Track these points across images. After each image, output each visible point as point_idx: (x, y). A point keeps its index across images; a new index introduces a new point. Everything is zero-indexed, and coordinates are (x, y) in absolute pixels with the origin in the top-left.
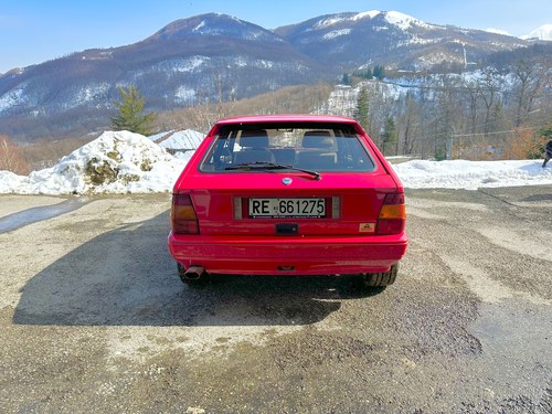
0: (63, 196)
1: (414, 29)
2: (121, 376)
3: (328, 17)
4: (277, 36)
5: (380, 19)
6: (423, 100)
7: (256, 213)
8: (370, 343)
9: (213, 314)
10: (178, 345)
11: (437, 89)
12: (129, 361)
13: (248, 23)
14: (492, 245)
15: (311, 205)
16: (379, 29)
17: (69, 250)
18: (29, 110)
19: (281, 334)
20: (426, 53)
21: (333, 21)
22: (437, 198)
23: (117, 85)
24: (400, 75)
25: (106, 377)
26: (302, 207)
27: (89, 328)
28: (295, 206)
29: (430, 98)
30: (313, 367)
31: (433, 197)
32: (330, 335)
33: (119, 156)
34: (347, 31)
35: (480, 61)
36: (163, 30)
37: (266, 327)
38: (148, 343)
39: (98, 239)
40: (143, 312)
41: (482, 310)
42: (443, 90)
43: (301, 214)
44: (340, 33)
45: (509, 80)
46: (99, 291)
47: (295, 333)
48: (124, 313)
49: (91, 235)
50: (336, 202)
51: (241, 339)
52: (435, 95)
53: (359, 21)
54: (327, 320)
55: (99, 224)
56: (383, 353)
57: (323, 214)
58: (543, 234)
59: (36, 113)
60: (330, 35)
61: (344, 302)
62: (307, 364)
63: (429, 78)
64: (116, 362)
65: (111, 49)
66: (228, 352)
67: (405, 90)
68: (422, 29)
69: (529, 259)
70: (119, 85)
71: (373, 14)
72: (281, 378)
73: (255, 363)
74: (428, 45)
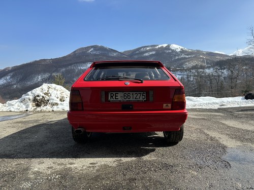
0: (21, 112)
1: (182, 51)
2: (36, 179)
3: (145, 47)
4: (124, 54)
5: (168, 48)
6: (189, 81)
7: (112, 99)
8: (172, 164)
9: (89, 154)
10: (68, 166)
11: (195, 76)
12: (41, 173)
13: (112, 49)
14: (228, 126)
15: (139, 95)
16: (167, 51)
17: (19, 130)
18: (12, 85)
19: (124, 161)
20: (189, 61)
21: (148, 48)
22: (199, 111)
23: (53, 74)
24: (178, 70)
25: (28, 180)
26: (135, 96)
27: (23, 160)
28: (131, 96)
29: (192, 80)
30: (142, 175)
31: (197, 111)
32: (150, 161)
33: (50, 95)
34: (154, 53)
35: (212, 64)
36: (75, 52)
37: (117, 159)
38: (53, 165)
39: (35, 126)
40: (52, 153)
41: (228, 151)
42: (197, 76)
43: (134, 99)
44: (151, 53)
45: (226, 72)
46: (31, 145)
47: (132, 161)
48: (42, 153)
49: (31, 125)
50: (151, 93)
51: (103, 163)
52: (194, 78)
53: (159, 48)
54: (148, 156)
55: (36, 121)
56: (179, 169)
57: (145, 99)
58: (252, 122)
59: (15, 86)
60: (147, 54)
61: (157, 149)
62: (138, 174)
63: (190, 71)
64: (34, 173)
65: (52, 59)
66: (96, 168)
67: (180, 76)
68: (186, 51)
69: (248, 131)
70: (54, 74)
71: (165, 45)
72: (124, 180)
73: (110, 173)
74: (189, 58)
